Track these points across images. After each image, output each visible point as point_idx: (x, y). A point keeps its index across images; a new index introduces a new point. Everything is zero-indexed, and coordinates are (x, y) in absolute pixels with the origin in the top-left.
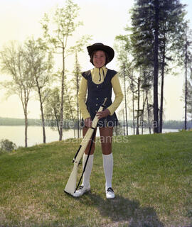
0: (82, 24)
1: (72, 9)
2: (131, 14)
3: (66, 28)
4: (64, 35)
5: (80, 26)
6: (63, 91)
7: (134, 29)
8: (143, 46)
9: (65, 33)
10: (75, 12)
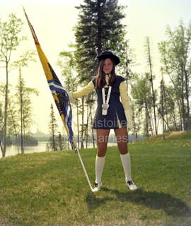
0: (26, 39)
1: (16, 23)
2: (75, 32)
3: (9, 42)
4: (7, 49)
5: (24, 40)
6: (6, 106)
7: (78, 46)
8: (87, 63)
9: (8, 47)
10: (19, 27)
